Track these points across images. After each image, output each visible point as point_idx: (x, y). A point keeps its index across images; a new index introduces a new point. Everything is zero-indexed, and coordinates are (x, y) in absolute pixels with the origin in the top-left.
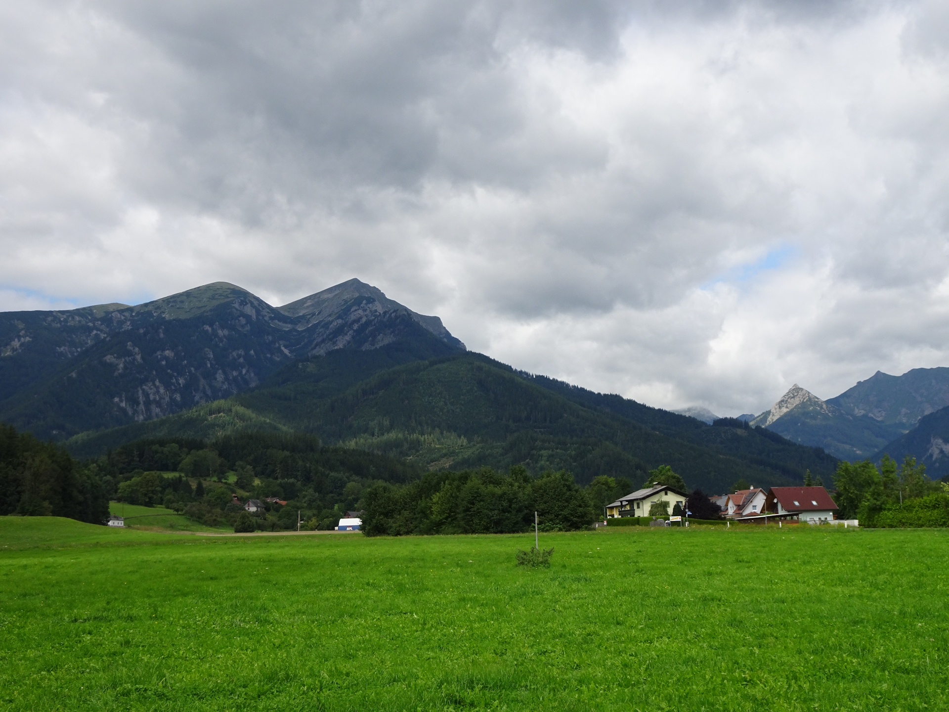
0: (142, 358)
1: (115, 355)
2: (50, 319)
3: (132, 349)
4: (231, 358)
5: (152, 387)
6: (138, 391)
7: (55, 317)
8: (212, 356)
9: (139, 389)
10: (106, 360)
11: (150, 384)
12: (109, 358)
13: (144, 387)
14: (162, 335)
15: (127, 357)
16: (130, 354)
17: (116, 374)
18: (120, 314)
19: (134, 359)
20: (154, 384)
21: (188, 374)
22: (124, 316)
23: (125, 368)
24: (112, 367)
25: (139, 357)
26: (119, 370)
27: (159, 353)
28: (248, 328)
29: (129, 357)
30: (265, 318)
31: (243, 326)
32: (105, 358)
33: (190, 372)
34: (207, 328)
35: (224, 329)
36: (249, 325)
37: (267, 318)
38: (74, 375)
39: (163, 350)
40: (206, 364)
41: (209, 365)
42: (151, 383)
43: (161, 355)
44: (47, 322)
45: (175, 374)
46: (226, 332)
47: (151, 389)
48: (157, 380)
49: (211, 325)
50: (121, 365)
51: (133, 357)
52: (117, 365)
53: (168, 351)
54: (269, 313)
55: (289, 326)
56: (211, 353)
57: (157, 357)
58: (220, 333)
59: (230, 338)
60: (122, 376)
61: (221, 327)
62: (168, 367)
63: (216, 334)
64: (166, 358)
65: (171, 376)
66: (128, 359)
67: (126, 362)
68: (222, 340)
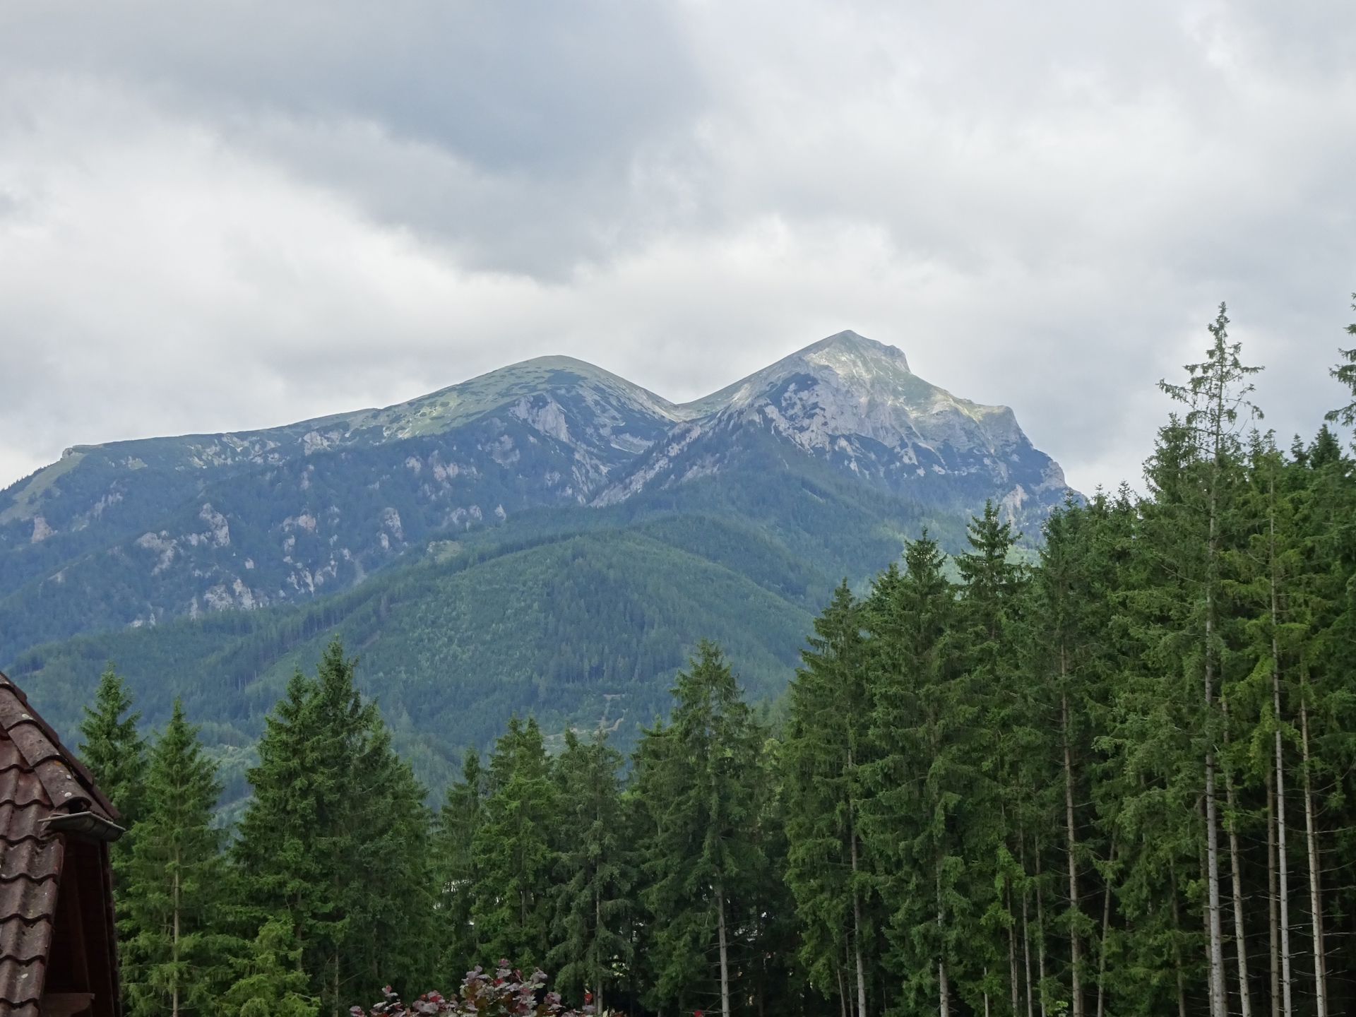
0: (232, 533)
1: (164, 533)
3: (209, 517)
4: (445, 524)
5: (224, 595)
6: (191, 604)
7: (225, 446)
8: (399, 523)
9: (194, 600)
10: (140, 545)
11: (220, 589)
12: (148, 540)
13: (208, 596)
14: (306, 484)
15: (194, 535)
16: (202, 528)
17: (156, 570)
18: (321, 436)
19: (212, 539)
20: (231, 592)
21: (333, 563)
22: (328, 439)
23: (177, 558)
24: (152, 556)
25: (223, 535)
26: (162, 562)
27: (287, 521)
28: (516, 457)
29: (199, 534)
30: (601, 431)
31: (505, 455)
32: (139, 540)
33: (340, 559)
34: (414, 463)
35: (448, 463)
36: (517, 451)
37: (605, 432)
38: (59, 577)
39: (297, 514)
40: (378, 541)
41: (385, 543)
42: (223, 588)
43: (289, 525)
44: (204, 457)
45: (299, 565)
46: (453, 470)
47: (221, 599)
48: (239, 581)
49: (424, 456)
50: (170, 553)
51: (208, 534)
52: (163, 551)
53: (304, 517)
54: (616, 419)
56: (397, 516)
57: (283, 529)
58: (439, 472)
59: (458, 483)
60: (165, 575)
61: (446, 460)
62: (297, 553)
63: (427, 476)
64: (299, 533)
65: (288, 569)
66: (194, 540)
67: (186, 545)
68: (437, 486)
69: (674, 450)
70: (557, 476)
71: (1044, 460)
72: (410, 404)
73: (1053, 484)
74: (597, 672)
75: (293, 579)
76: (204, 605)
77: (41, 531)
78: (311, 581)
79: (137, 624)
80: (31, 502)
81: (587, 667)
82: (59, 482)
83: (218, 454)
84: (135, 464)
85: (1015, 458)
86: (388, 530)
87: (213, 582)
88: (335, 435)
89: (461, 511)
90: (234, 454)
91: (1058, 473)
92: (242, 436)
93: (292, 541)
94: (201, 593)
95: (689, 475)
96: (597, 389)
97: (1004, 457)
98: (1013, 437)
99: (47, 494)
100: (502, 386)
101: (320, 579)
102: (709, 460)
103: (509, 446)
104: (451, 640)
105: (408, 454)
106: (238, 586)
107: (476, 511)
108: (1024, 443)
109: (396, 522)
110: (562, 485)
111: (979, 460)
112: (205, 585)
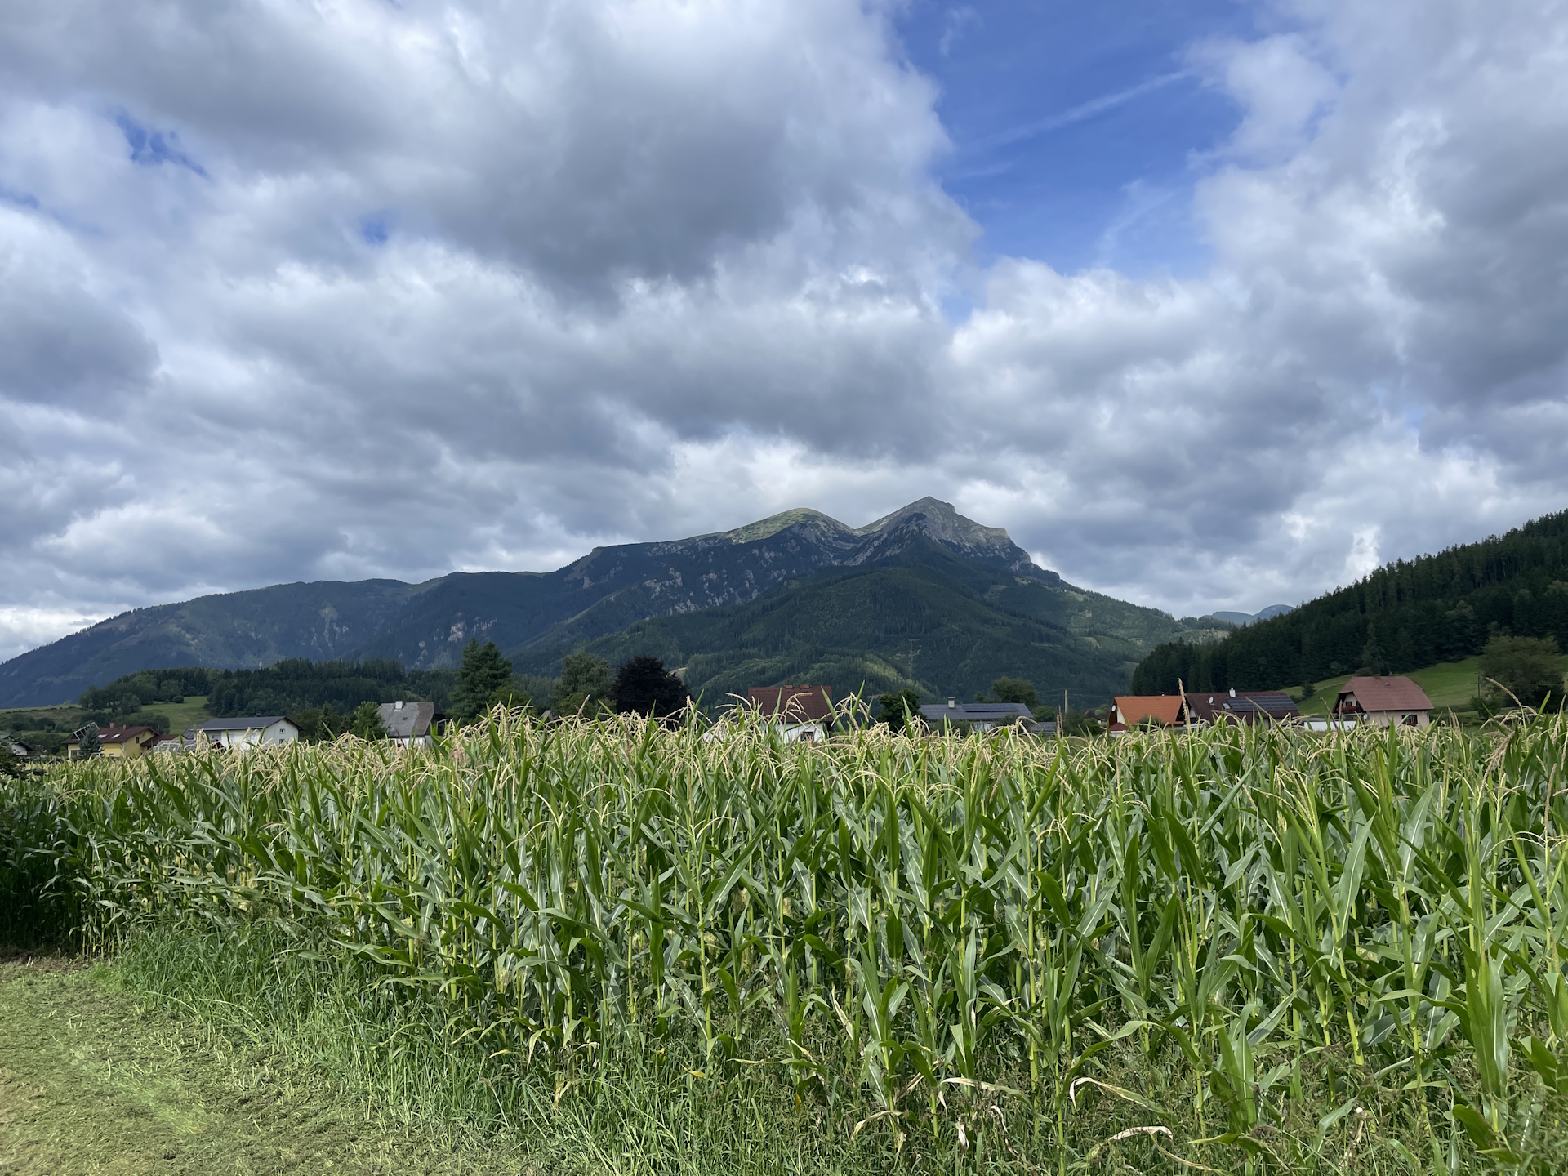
0: (683, 581)
1: (655, 580)
2: (655, 549)
3: (674, 573)
9: (670, 609)
10: (645, 585)
11: (681, 604)
12: (648, 583)
13: (676, 607)
14: (711, 560)
16: (670, 578)
17: (653, 596)
19: (675, 583)
20: (686, 606)
21: (726, 594)
23: (662, 590)
24: (650, 590)
25: (679, 581)
26: (655, 593)
27: (703, 576)
28: (798, 549)
29: (669, 581)
31: (793, 548)
32: (645, 583)
33: (729, 592)
37: (830, 539)
38: (612, 598)
39: (708, 573)
40: (744, 584)
41: (747, 585)
43: (704, 578)
45: (712, 594)
46: (772, 554)
47: (682, 608)
48: (688, 600)
49: (760, 548)
50: (658, 589)
52: (655, 588)
53: (711, 574)
55: (852, 545)
56: (751, 573)
58: (767, 555)
59: (775, 559)
60: (657, 598)
61: (769, 550)
62: (709, 588)
63: (762, 556)
64: (710, 581)
65: (708, 596)
66: (667, 583)
67: (664, 585)
68: (766, 561)
69: (876, 543)
70: (816, 557)
71: (1020, 551)
72: (743, 528)
73: (1026, 561)
74: (904, 629)
75: (710, 600)
76: (675, 611)
77: (587, 583)
78: (718, 601)
79: (647, 619)
80: (581, 570)
81: (899, 627)
82: (592, 562)
83: (658, 551)
84: (624, 555)
85: (1008, 550)
86: (748, 580)
87: (679, 601)
88: (711, 542)
89: (778, 572)
90: (664, 551)
91: (1028, 557)
92: (667, 543)
93: (707, 584)
94: (673, 606)
95: (888, 553)
96: (824, 521)
97: (1004, 550)
98: (1007, 542)
99: (588, 567)
100: (783, 520)
101: (721, 601)
102: (896, 547)
103: (794, 544)
104: (832, 616)
105: (753, 547)
106: (689, 603)
107: (784, 572)
108: (1011, 545)
109: (751, 576)
110: (819, 561)
111: (993, 551)
112: (674, 603)
